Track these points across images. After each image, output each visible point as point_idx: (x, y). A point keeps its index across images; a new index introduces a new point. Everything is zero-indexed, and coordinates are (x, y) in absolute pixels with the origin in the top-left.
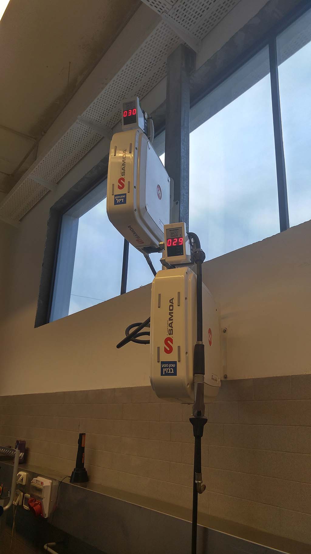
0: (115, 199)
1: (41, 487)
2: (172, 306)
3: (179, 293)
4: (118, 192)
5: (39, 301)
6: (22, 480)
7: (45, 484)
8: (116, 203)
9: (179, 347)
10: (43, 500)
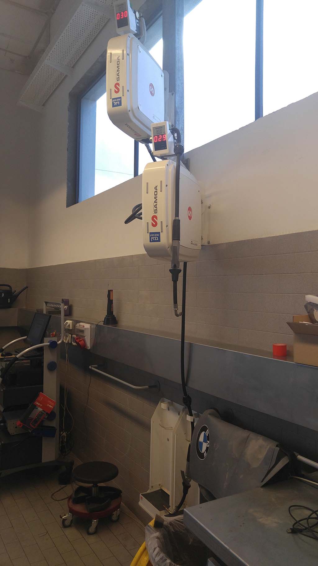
0: (113, 103)
1: (83, 329)
2: (157, 192)
3: (161, 182)
4: (115, 96)
5: (67, 183)
6: (69, 326)
7: (85, 327)
8: (113, 106)
9: (162, 222)
10: (85, 338)
